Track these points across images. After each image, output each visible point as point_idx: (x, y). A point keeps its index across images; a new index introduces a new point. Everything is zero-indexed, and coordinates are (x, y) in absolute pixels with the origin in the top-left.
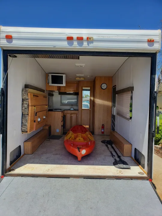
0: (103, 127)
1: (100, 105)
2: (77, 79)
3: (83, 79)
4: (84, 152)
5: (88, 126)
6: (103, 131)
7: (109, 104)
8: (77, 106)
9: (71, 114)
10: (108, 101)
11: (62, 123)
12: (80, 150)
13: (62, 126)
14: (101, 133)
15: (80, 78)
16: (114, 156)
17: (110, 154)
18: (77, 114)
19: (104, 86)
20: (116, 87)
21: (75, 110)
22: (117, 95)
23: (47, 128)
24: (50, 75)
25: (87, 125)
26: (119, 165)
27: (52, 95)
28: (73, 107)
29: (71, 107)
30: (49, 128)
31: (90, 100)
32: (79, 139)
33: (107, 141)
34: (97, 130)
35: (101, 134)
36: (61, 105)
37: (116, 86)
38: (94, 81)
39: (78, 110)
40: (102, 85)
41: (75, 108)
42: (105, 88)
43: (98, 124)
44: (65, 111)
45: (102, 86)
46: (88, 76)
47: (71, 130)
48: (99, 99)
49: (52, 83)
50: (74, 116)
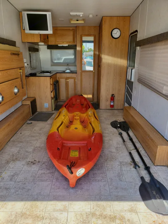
0: (113, 98)
1: (109, 65)
2: (72, 22)
3: (83, 22)
4: (81, 172)
5: (91, 96)
6: (112, 104)
7: (123, 62)
8: (76, 66)
9: (67, 78)
10: (121, 57)
11: (52, 93)
12: (73, 170)
13: (52, 98)
14: (109, 106)
15: (77, 20)
16: (137, 167)
17: (129, 159)
18: (75, 79)
19: (116, 33)
20: (136, 34)
21: (72, 72)
22: (138, 48)
23: (29, 103)
24: (25, 14)
25: (89, 94)
26: (153, 200)
27: (37, 50)
28: (70, 67)
29: (66, 67)
30: (31, 102)
31: (94, 54)
32: (76, 128)
33: (120, 123)
34: (104, 103)
35: (110, 108)
36: (52, 65)
37: (137, 31)
38: (100, 27)
39: (76, 73)
40: (113, 31)
41: (73, 68)
42: (118, 36)
43: (105, 94)
44: (57, 74)
45: (113, 33)
46: (91, 16)
47: (65, 107)
48: (108, 55)
49: (30, 29)
50: (71, 81)
